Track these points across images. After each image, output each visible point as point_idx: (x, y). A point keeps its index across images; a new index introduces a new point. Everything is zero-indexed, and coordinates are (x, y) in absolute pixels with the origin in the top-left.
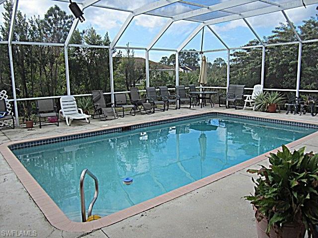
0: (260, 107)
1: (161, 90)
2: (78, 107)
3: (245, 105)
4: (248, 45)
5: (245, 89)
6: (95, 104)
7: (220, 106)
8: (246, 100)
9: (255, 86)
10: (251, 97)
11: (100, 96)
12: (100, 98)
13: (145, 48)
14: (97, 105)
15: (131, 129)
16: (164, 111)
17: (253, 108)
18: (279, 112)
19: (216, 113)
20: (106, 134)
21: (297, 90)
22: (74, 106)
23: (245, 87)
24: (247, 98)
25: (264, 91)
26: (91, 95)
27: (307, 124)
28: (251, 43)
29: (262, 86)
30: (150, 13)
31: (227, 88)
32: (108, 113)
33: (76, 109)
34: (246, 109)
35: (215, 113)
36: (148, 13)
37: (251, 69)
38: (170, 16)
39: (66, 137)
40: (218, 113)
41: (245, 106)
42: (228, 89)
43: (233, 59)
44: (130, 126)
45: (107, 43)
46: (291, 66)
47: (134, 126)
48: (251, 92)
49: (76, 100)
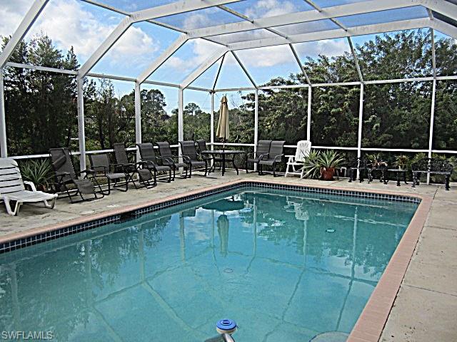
0: (312, 173)
1: (161, 147)
2: (24, 179)
3: (287, 169)
4: (269, 85)
5: (285, 146)
6: (58, 173)
7: (247, 172)
8: (289, 163)
9: (299, 143)
10: (294, 158)
11: (65, 158)
12: (65, 161)
13: (134, 78)
14: (64, 175)
15: (134, 216)
16: (169, 182)
17: (301, 174)
18: (338, 179)
19: (250, 182)
20: (94, 227)
21: (359, 149)
22: (15, 176)
23: (285, 144)
24: (289, 160)
25: (312, 149)
26: (48, 155)
27: (390, 196)
28: (273, 83)
29: (308, 142)
30: (156, 22)
31: (255, 145)
32: (85, 188)
33: (20, 182)
34: (288, 176)
35: (248, 182)
36: (153, 21)
37: (277, 119)
38: (184, 31)
39: (23, 239)
40: (253, 183)
41: (287, 172)
42: (257, 147)
43: (247, 104)
44: (134, 211)
45: (73, 66)
46: (333, 116)
47: (140, 209)
48: (293, 151)
49: (19, 167)
